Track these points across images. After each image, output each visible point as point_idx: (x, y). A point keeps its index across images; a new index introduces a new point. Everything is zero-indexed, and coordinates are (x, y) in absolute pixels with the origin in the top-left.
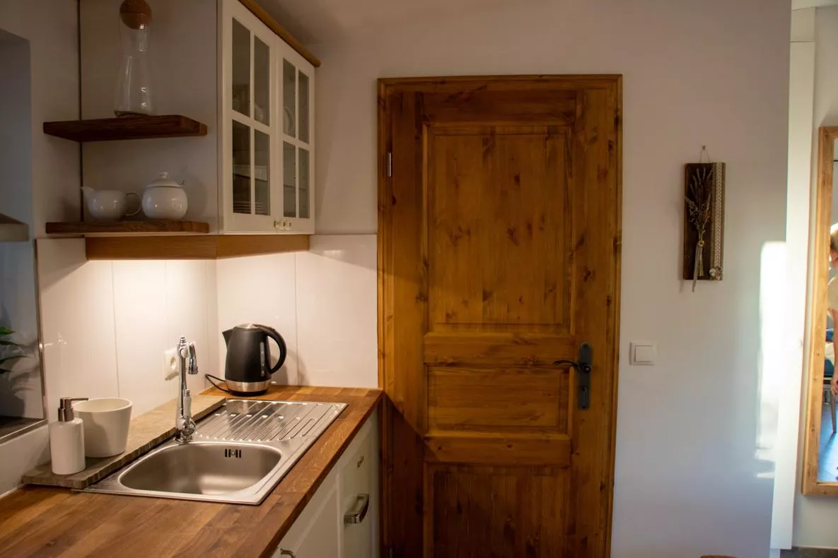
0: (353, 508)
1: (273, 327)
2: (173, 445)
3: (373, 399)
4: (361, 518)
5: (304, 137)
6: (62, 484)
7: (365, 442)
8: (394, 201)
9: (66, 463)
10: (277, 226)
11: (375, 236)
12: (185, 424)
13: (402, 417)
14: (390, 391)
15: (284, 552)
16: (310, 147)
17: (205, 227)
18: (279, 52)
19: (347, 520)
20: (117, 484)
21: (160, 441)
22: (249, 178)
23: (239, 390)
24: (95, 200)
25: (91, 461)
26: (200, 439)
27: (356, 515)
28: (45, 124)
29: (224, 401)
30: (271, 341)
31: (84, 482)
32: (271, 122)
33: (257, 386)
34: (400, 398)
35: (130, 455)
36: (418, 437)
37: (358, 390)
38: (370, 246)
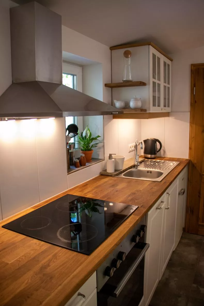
0: (181, 191)
1: (158, 139)
2: (133, 169)
3: (188, 161)
4: (183, 194)
5: (169, 84)
6: (110, 175)
7: (184, 174)
8: (196, 102)
9: (110, 170)
10: (162, 110)
11: (189, 113)
12: (137, 163)
13: (196, 167)
14: (192, 159)
15: (167, 193)
16: (170, 86)
17: (145, 110)
18: (163, 59)
19: (179, 194)
20: (122, 176)
21: (130, 168)
22: (156, 97)
23: (148, 157)
24: (117, 104)
25: (116, 170)
26: (140, 168)
27: (181, 193)
28: (105, 84)
29: (144, 159)
30: (158, 143)
31: (115, 175)
32: (161, 80)
33: (153, 156)
34: (195, 162)
35: (124, 170)
36: (200, 174)
37: (183, 159)
38: (188, 115)
